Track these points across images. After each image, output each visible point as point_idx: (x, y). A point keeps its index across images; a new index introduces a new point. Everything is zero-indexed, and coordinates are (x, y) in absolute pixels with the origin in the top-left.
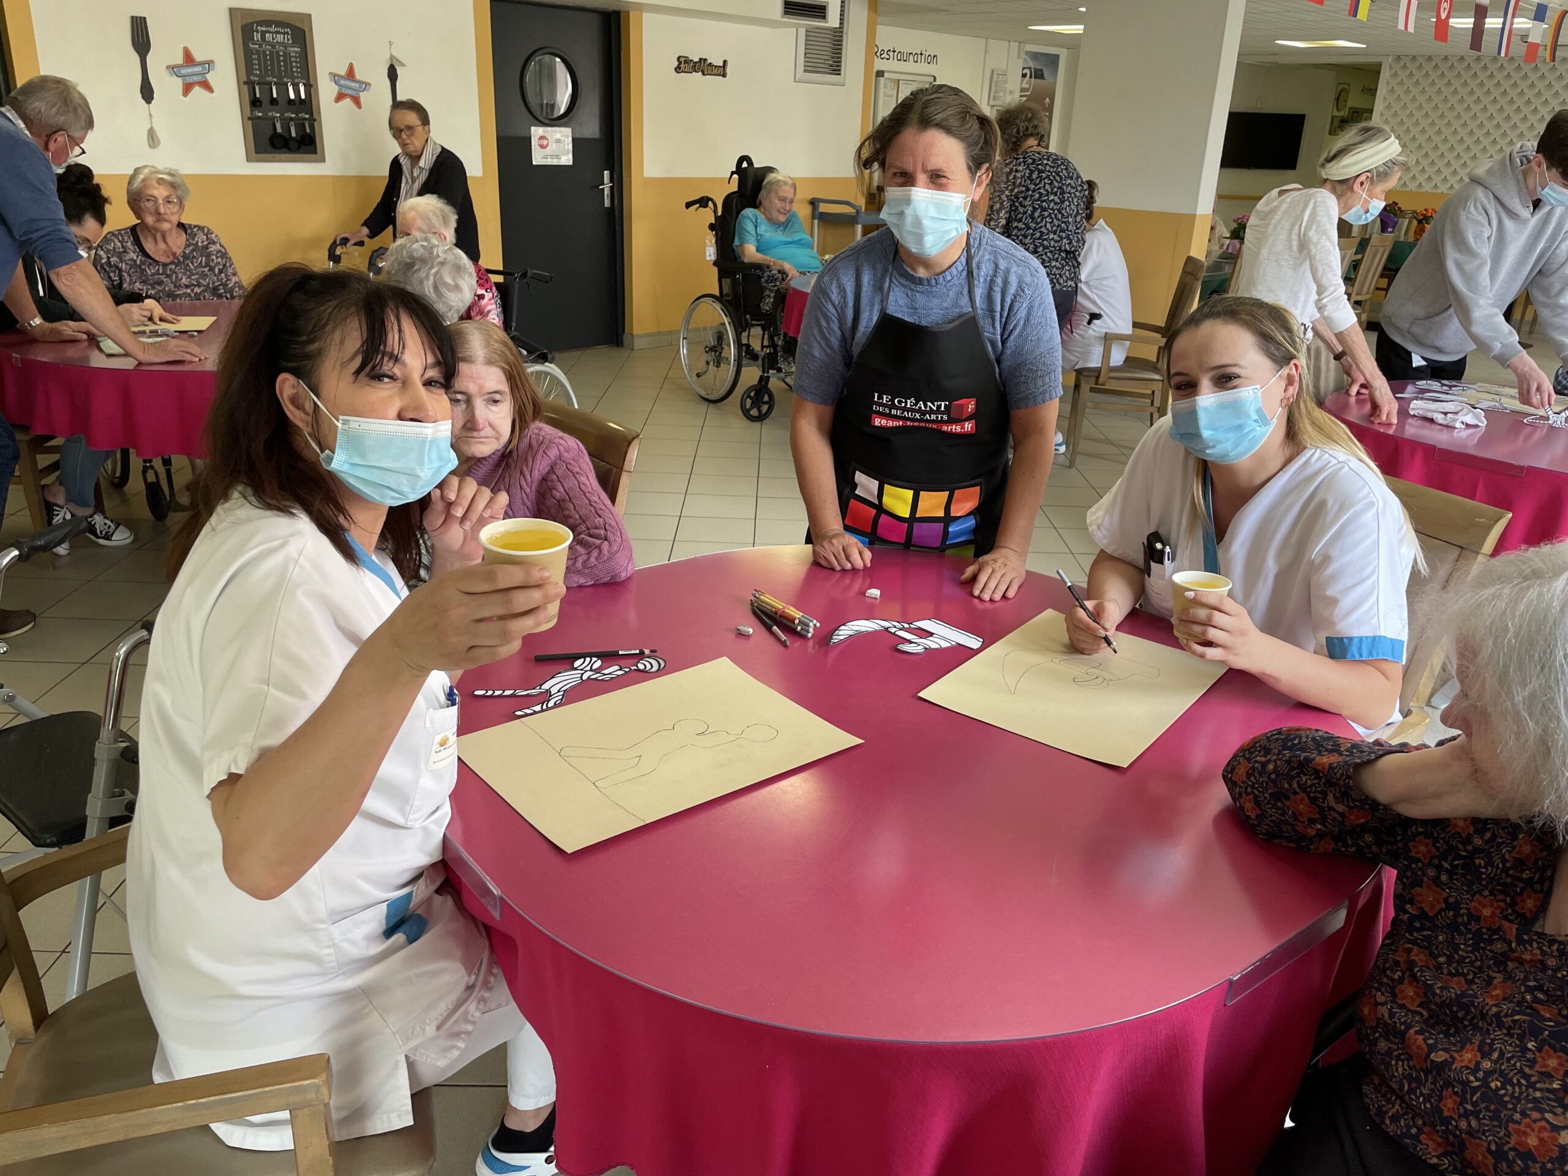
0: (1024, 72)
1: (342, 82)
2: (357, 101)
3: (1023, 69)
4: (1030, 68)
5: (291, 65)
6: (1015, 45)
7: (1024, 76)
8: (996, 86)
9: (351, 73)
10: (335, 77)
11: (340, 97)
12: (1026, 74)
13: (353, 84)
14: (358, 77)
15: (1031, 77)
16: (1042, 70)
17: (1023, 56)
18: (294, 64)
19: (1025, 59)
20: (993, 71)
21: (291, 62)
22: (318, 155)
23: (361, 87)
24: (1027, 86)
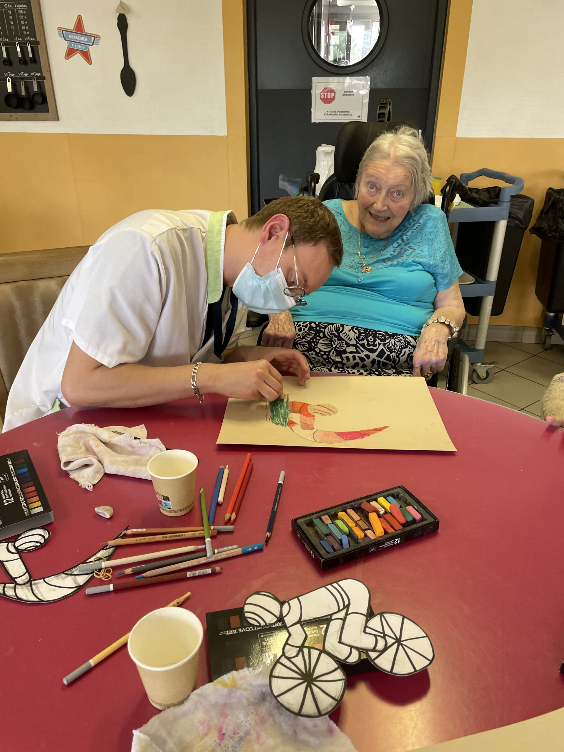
1: (71, 37)
2: (86, 55)
5: (20, 23)
9: (79, 27)
10: (63, 31)
11: (70, 53)
13: (82, 39)
14: (87, 30)
18: (22, 22)
21: (20, 20)
22: (50, 113)
23: (89, 41)
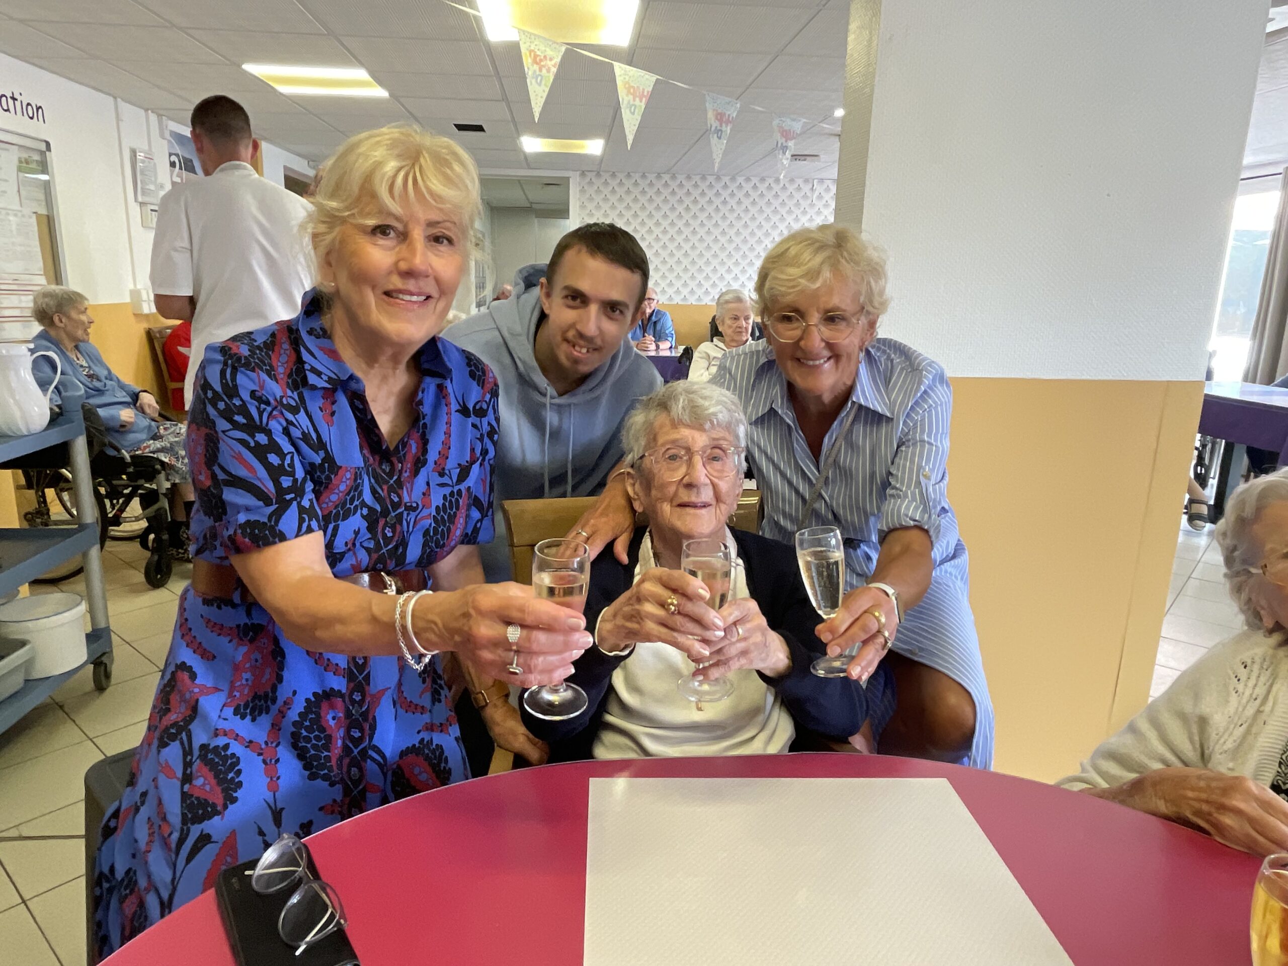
0: (174, 158)
3: (170, 155)
4: (177, 155)
6: (153, 117)
7: (173, 165)
8: (142, 173)
12: (174, 162)
15: (181, 168)
16: (191, 161)
17: (167, 135)
19: (169, 142)
20: (134, 153)
24: (178, 180)
